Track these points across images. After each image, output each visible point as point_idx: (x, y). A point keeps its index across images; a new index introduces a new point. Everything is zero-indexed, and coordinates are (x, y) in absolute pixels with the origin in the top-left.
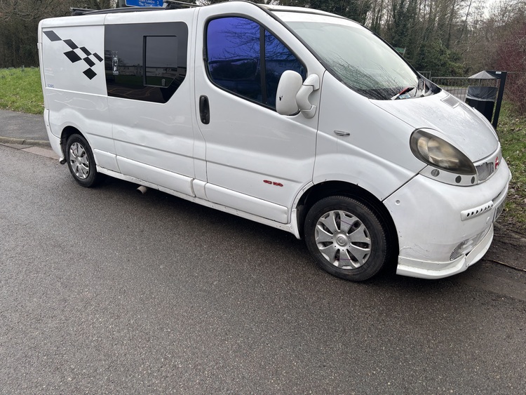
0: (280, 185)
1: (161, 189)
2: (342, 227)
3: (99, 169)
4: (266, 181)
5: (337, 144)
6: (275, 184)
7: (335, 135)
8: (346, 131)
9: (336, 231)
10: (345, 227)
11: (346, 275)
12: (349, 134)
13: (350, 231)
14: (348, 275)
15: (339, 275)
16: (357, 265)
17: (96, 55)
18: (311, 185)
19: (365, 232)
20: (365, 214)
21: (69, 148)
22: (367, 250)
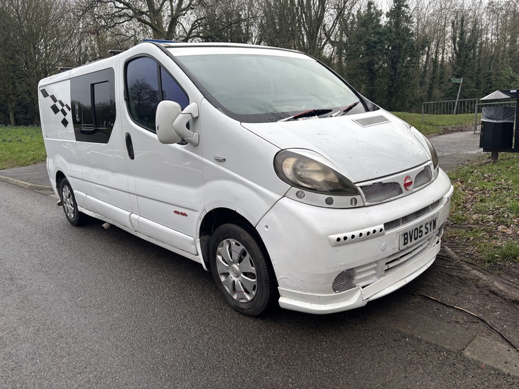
0: (185, 215)
1: (117, 225)
2: (233, 256)
3: (80, 209)
4: (176, 212)
5: (217, 169)
6: (182, 214)
7: (215, 161)
8: (222, 157)
9: (230, 261)
10: (236, 256)
11: (243, 309)
12: (224, 160)
13: (240, 261)
14: (244, 309)
15: (238, 309)
16: (249, 298)
17: (67, 106)
18: (205, 213)
19: (251, 261)
20: (248, 242)
21: (62, 191)
22: (254, 280)
